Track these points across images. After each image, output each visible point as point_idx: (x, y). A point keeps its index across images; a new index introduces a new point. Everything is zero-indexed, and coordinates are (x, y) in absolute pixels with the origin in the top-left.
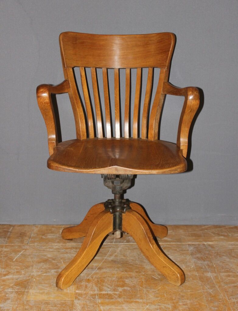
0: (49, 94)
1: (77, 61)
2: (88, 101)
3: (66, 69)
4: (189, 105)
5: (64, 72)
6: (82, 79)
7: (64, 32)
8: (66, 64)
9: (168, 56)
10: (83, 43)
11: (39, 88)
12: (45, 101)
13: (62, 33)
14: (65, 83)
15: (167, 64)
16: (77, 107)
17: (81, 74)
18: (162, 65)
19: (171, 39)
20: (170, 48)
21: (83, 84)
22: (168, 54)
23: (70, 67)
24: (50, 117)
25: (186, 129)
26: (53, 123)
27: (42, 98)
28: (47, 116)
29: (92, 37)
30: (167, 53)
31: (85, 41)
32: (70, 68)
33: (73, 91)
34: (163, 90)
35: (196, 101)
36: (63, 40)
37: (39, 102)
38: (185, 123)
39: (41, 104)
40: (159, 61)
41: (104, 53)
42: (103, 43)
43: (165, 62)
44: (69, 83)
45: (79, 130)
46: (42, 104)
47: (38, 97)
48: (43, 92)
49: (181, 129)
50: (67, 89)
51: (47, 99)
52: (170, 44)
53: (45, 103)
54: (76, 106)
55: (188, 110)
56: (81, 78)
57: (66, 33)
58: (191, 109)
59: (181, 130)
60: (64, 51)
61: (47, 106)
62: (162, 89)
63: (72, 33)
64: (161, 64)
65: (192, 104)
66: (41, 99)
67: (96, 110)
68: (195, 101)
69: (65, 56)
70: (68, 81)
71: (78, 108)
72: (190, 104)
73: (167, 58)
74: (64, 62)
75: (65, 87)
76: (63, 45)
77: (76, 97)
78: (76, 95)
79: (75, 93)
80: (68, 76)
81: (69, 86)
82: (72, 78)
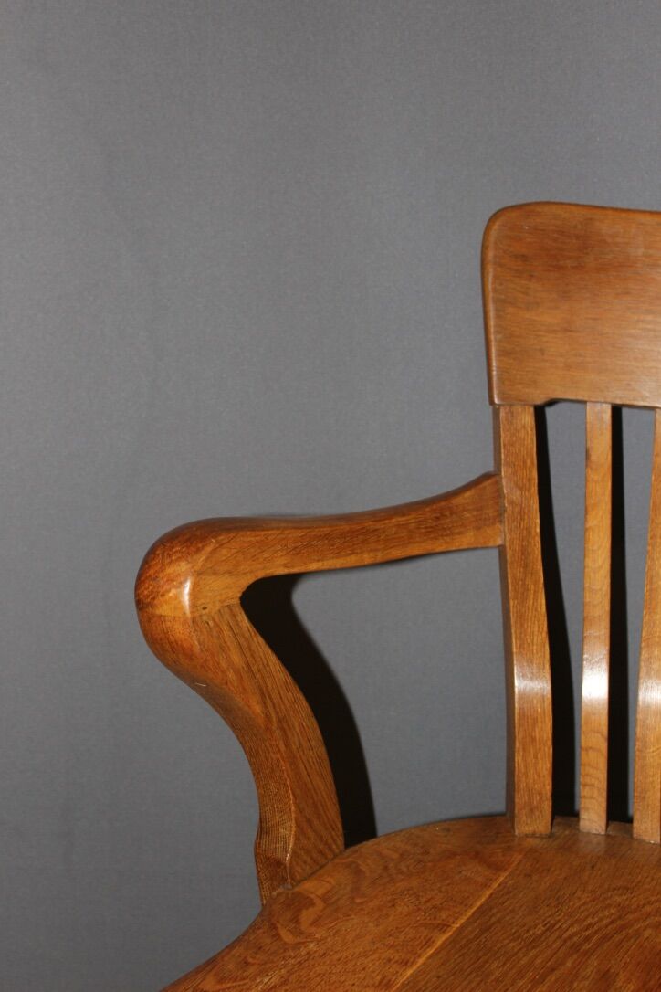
1: (568, 367)
6: (588, 470)
16: (514, 642)
17: (589, 445)
21: (589, 502)
23: (523, 402)
31: (640, 252)
32: (519, 408)
33: (512, 541)
44: (500, 490)
54: (511, 636)
60: (497, 312)
69: (500, 337)
70: (498, 483)
71: (521, 646)
75: (467, 514)
77: (524, 580)
78: (526, 566)
79: (523, 554)
80: (500, 453)
81: (495, 514)
82: (524, 462)
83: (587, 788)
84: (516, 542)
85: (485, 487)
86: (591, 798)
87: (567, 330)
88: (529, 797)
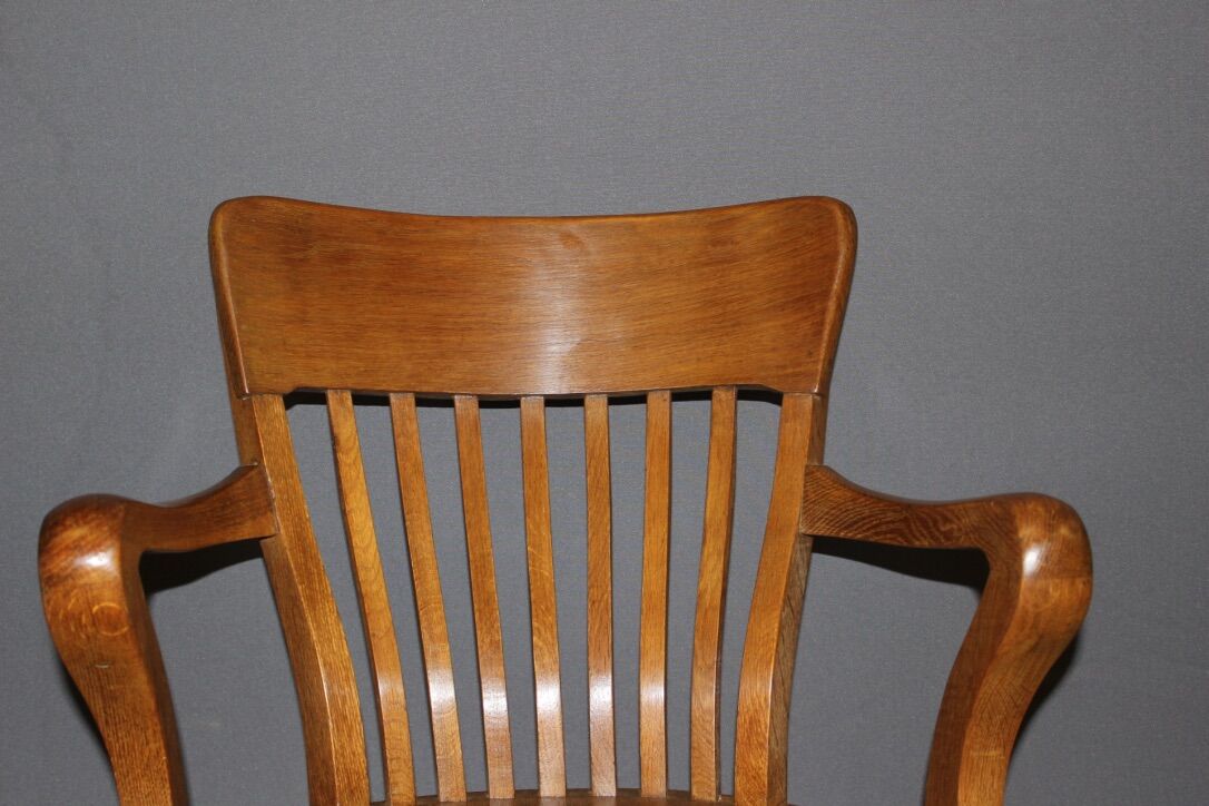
0: (123, 560)
1: (309, 356)
2: (375, 588)
3: (250, 400)
4: (1030, 608)
5: (236, 422)
6: (340, 455)
7: (238, 199)
8: (249, 371)
9: (822, 323)
10: (343, 258)
11: (56, 524)
12: (95, 609)
13: (225, 203)
14: (240, 484)
15: (820, 367)
16: (311, 625)
17: (336, 431)
18: (790, 371)
19: (836, 233)
20: (831, 279)
21: (346, 486)
22: (824, 312)
23: (273, 392)
24: (134, 709)
25: (993, 753)
26: (153, 746)
27: (74, 587)
28: (115, 699)
29: (395, 225)
30: (818, 307)
31: (357, 246)
32: (270, 398)
33: (286, 527)
34: (805, 511)
35: (1073, 584)
36: (228, 237)
37: (55, 614)
38: (985, 715)
39: (67, 628)
40: (774, 350)
41: (462, 316)
42: (458, 259)
43: (810, 354)
44: (264, 480)
45: (326, 762)
46: (80, 626)
47: (48, 581)
48: (82, 548)
49: (964, 755)
50: (254, 518)
51: (107, 593)
52: (833, 257)
53: (95, 621)
54: (305, 620)
55: (1020, 643)
56: (335, 452)
57: (251, 202)
58: (1041, 637)
59: (964, 760)
60: (238, 303)
61: (115, 639)
62: (798, 509)
63: (281, 205)
64: (784, 367)
65: (1048, 605)
66: (66, 595)
67: (425, 637)
68: (1066, 585)
69: (244, 327)
70: (262, 473)
71: (318, 628)
72: (1036, 606)
73: (820, 332)
74: (237, 364)
75: (243, 505)
76: (231, 267)
77: (306, 565)
78: (304, 552)
79: (299, 540)
80: (259, 444)
81: (266, 503)
82: (283, 451)
83: (394, 762)
84: (291, 529)
85: (251, 478)
86: (399, 771)
87: (303, 321)
88: (348, 778)
